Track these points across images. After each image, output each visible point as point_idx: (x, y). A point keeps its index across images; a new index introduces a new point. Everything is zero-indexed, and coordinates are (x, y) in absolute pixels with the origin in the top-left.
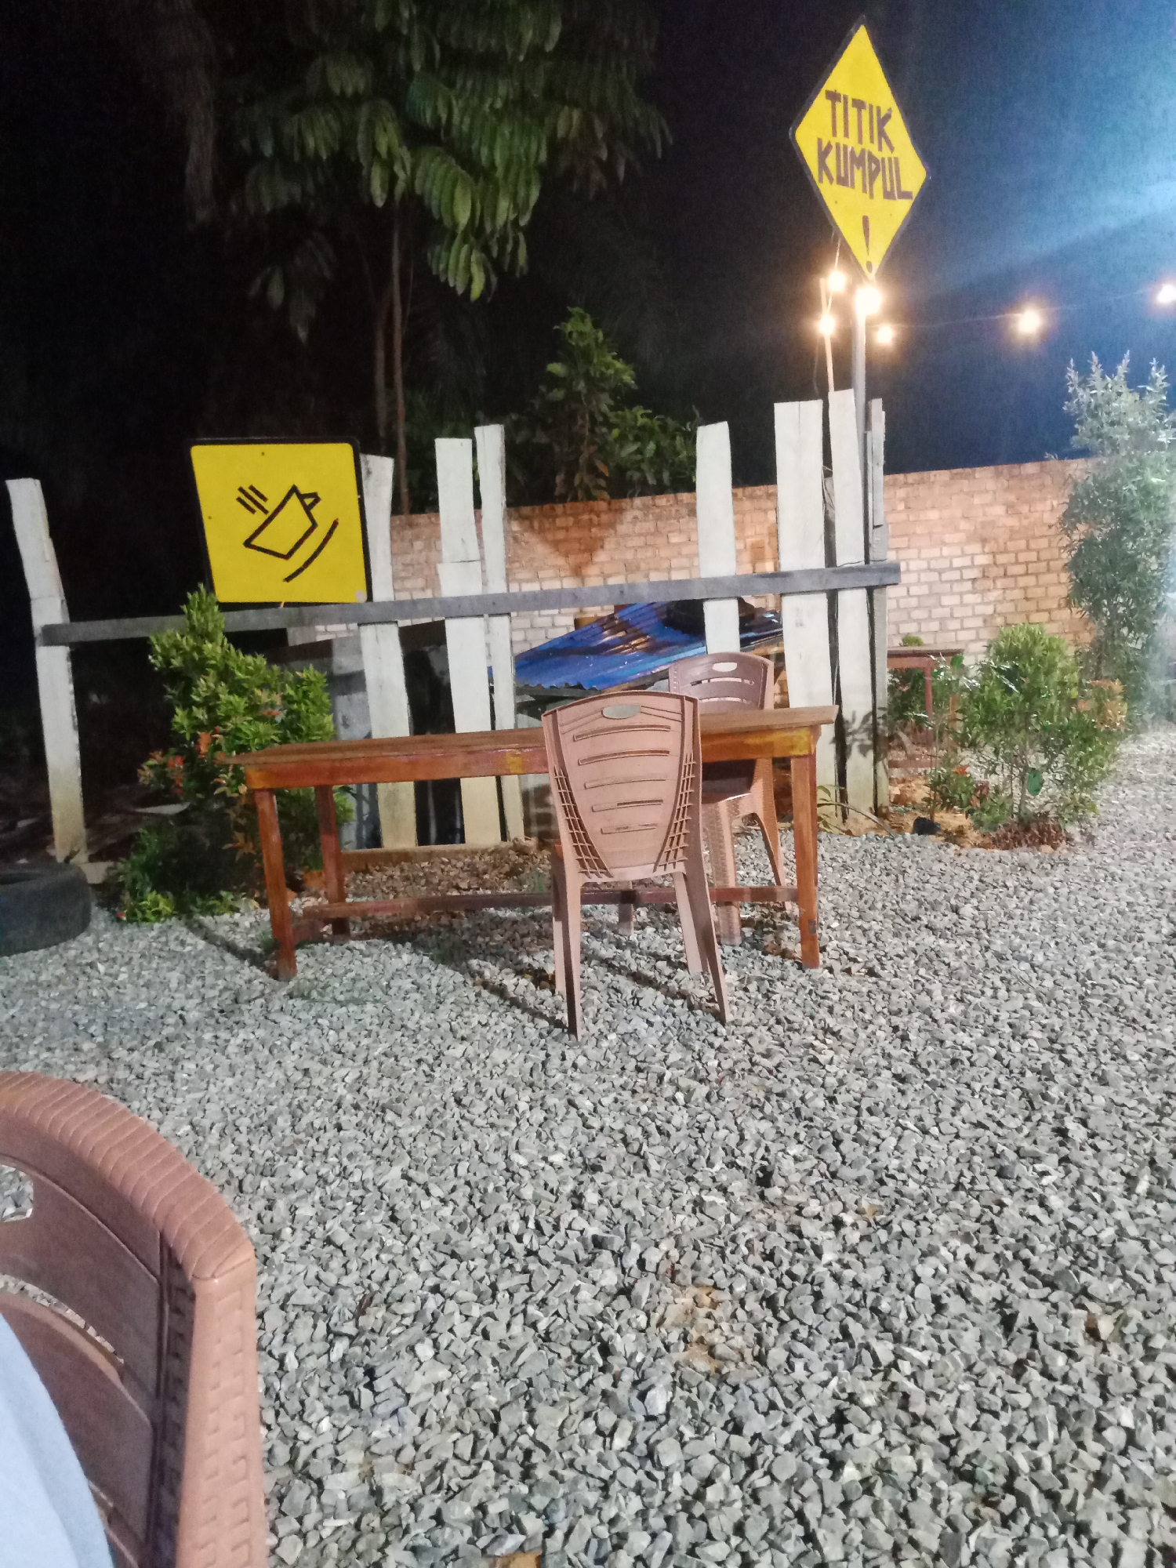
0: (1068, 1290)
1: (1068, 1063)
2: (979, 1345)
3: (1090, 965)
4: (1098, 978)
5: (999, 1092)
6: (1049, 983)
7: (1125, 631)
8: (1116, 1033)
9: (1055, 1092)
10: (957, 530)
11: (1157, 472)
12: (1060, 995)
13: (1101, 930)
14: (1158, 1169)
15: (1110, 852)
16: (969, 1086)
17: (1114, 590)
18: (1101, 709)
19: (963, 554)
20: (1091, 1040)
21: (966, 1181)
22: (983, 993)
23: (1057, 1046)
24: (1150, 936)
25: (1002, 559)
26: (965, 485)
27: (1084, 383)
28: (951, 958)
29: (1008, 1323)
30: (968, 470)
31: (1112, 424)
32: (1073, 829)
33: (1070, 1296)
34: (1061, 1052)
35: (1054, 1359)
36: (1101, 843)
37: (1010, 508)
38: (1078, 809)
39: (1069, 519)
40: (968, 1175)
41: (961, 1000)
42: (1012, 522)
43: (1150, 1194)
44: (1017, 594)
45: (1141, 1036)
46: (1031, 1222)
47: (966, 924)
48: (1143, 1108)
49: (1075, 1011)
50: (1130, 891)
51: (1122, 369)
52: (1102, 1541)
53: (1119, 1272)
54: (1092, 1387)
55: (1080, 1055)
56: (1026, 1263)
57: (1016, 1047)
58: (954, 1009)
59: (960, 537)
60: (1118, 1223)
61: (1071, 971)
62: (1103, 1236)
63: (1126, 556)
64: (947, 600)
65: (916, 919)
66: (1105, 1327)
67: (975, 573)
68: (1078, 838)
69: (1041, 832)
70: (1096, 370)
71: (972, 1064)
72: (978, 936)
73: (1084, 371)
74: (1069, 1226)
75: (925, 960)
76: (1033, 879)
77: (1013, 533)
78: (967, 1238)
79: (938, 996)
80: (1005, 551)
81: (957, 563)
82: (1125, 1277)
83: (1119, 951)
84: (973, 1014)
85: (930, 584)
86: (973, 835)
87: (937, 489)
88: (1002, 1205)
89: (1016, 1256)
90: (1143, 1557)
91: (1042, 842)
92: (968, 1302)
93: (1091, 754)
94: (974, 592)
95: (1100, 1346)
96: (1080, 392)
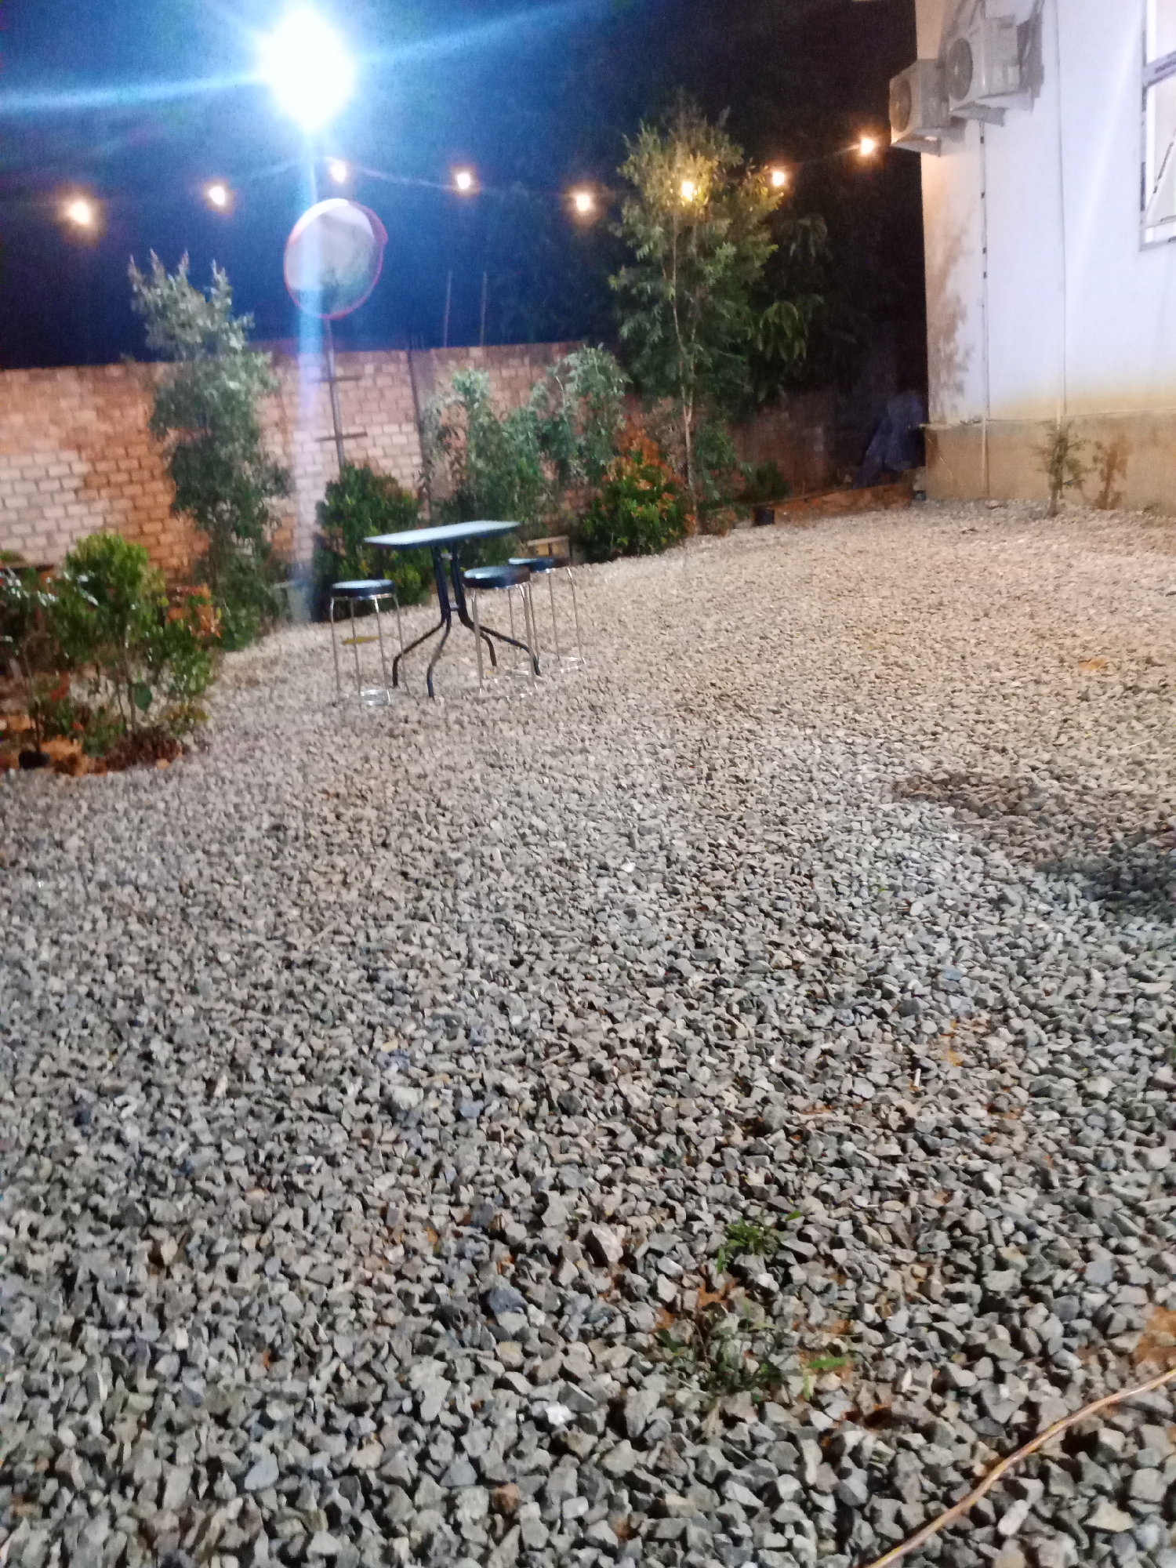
0: (136, 1224)
1: (162, 981)
2: (34, 1322)
3: (193, 874)
4: (201, 886)
5: (86, 1032)
6: (151, 902)
7: (234, 537)
8: (213, 938)
9: (144, 1016)
10: (46, 435)
11: (233, 377)
12: (161, 911)
13: (206, 837)
14: (238, 1066)
15: (224, 757)
16: (54, 1035)
17: (216, 498)
18: (195, 616)
19: (59, 462)
20: (187, 951)
21: (39, 1143)
22: (81, 928)
23: (153, 966)
24: (250, 832)
25: (102, 467)
26: (46, 386)
27: (149, 282)
28: (48, 899)
29: (68, 1284)
30: (47, 371)
31: (183, 325)
32: (188, 739)
33: (138, 1230)
34: (155, 972)
35: (113, 1307)
36: (216, 749)
37: (101, 413)
38: (189, 719)
39: (158, 424)
40: (42, 1134)
41: (55, 942)
42: (106, 427)
43: (230, 1093)
44: (124, 504)
45: (235, 935)
46: (104, 1164)
47: (71, 858)
48: (230, 1007)
49: (175, 925)
50: (239, 793)
51: (183, 268)
52: (147, 1484)
53: (188, 1186)
54: (149, 1319)
55: (175, 969)
56: (95, 1210)
57: (110, 978)
58: (46, 954)
59: (52, 443)
60: (194, 1135)
61: (174, 885)
62: (177, 1154)
63: (219, 462)
64: (49, 513)
65: (14, 863)
66: (168, 1251)
67: (75, 483)
68: (194, 748)
69: (155, 747)
70: (158, 268)
71: (61, 1010)
72: (81, 868)
73: (145, 268)
74: (144, 1154)
75: (20, 907)
76: (144, 796)
77: (109, 439)
78: (34, 1205)
79: (31, 944)
80: (104, 458)
81: (54, 471)
82: (195, 1190)
83: (222, 854)
84: (67, 955)
85: (28, 496)
86: (86, 761)
87: (16, 391)
88: (74, 1155)
89: (84, 1207)
90: (188, 1480)
91: (156, 757)
92: (25, 1277)
93: (194, 663)
94: (78, 501)
95: (164, 1273)
96: (145, 291)
